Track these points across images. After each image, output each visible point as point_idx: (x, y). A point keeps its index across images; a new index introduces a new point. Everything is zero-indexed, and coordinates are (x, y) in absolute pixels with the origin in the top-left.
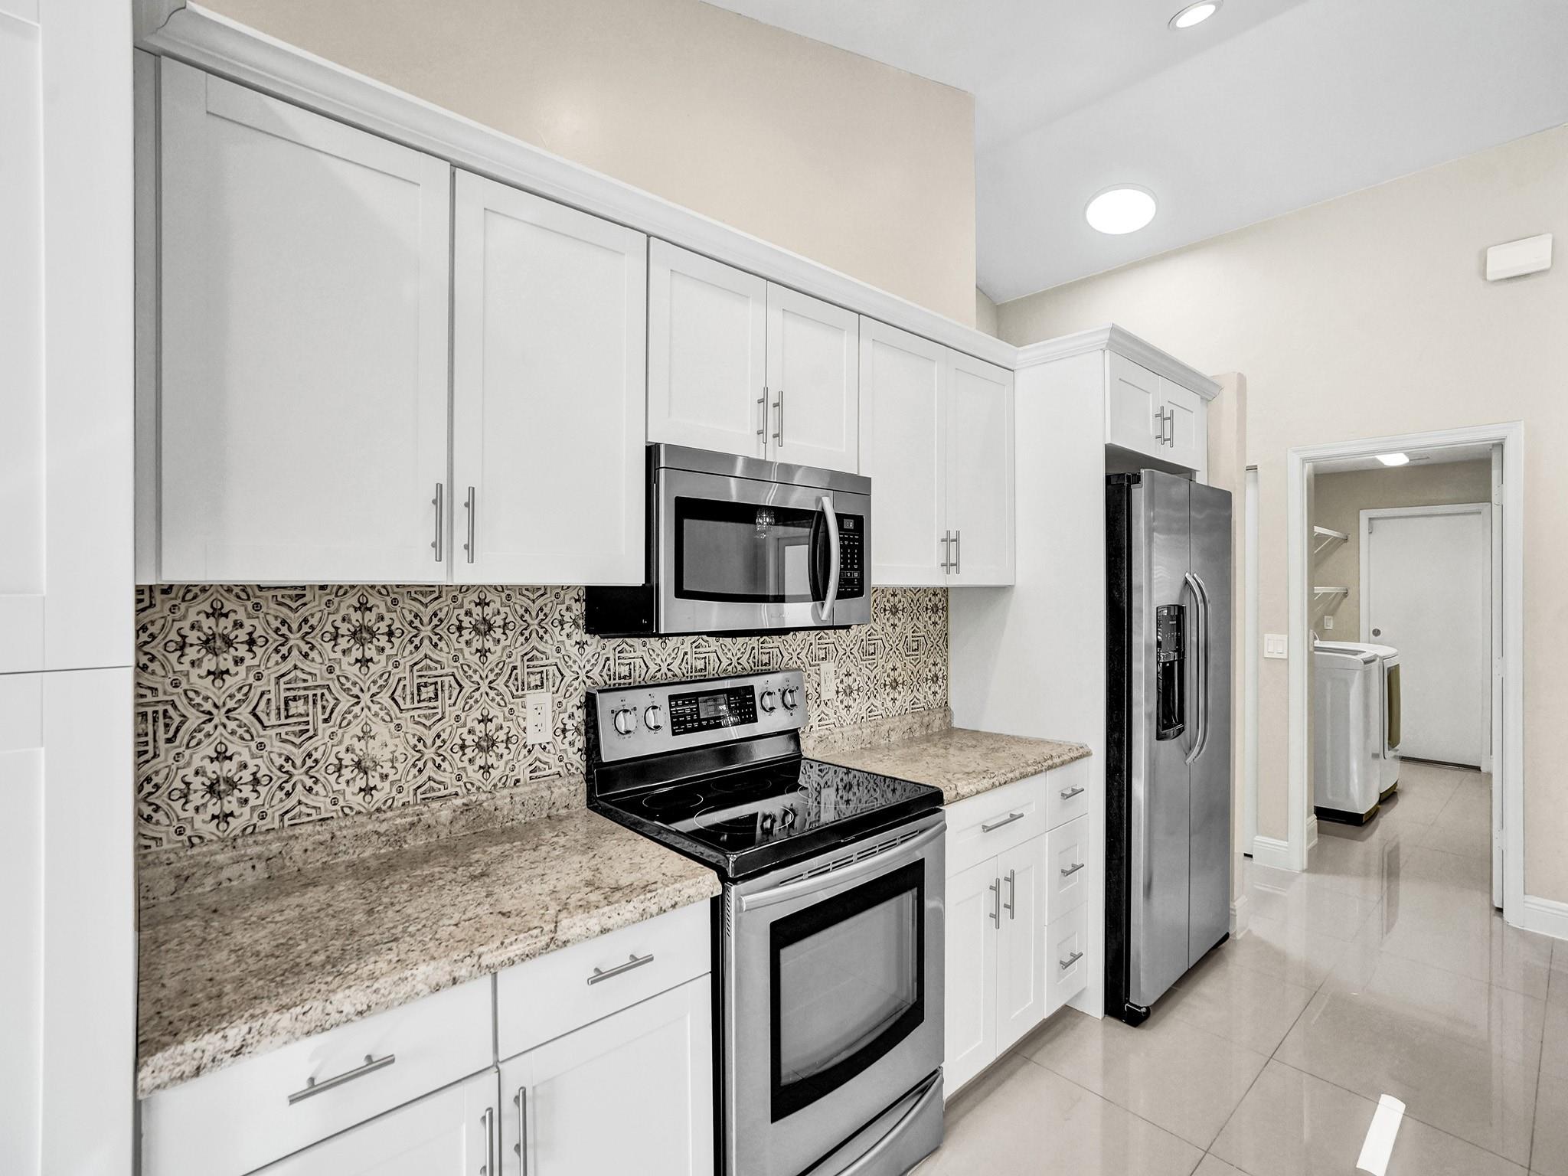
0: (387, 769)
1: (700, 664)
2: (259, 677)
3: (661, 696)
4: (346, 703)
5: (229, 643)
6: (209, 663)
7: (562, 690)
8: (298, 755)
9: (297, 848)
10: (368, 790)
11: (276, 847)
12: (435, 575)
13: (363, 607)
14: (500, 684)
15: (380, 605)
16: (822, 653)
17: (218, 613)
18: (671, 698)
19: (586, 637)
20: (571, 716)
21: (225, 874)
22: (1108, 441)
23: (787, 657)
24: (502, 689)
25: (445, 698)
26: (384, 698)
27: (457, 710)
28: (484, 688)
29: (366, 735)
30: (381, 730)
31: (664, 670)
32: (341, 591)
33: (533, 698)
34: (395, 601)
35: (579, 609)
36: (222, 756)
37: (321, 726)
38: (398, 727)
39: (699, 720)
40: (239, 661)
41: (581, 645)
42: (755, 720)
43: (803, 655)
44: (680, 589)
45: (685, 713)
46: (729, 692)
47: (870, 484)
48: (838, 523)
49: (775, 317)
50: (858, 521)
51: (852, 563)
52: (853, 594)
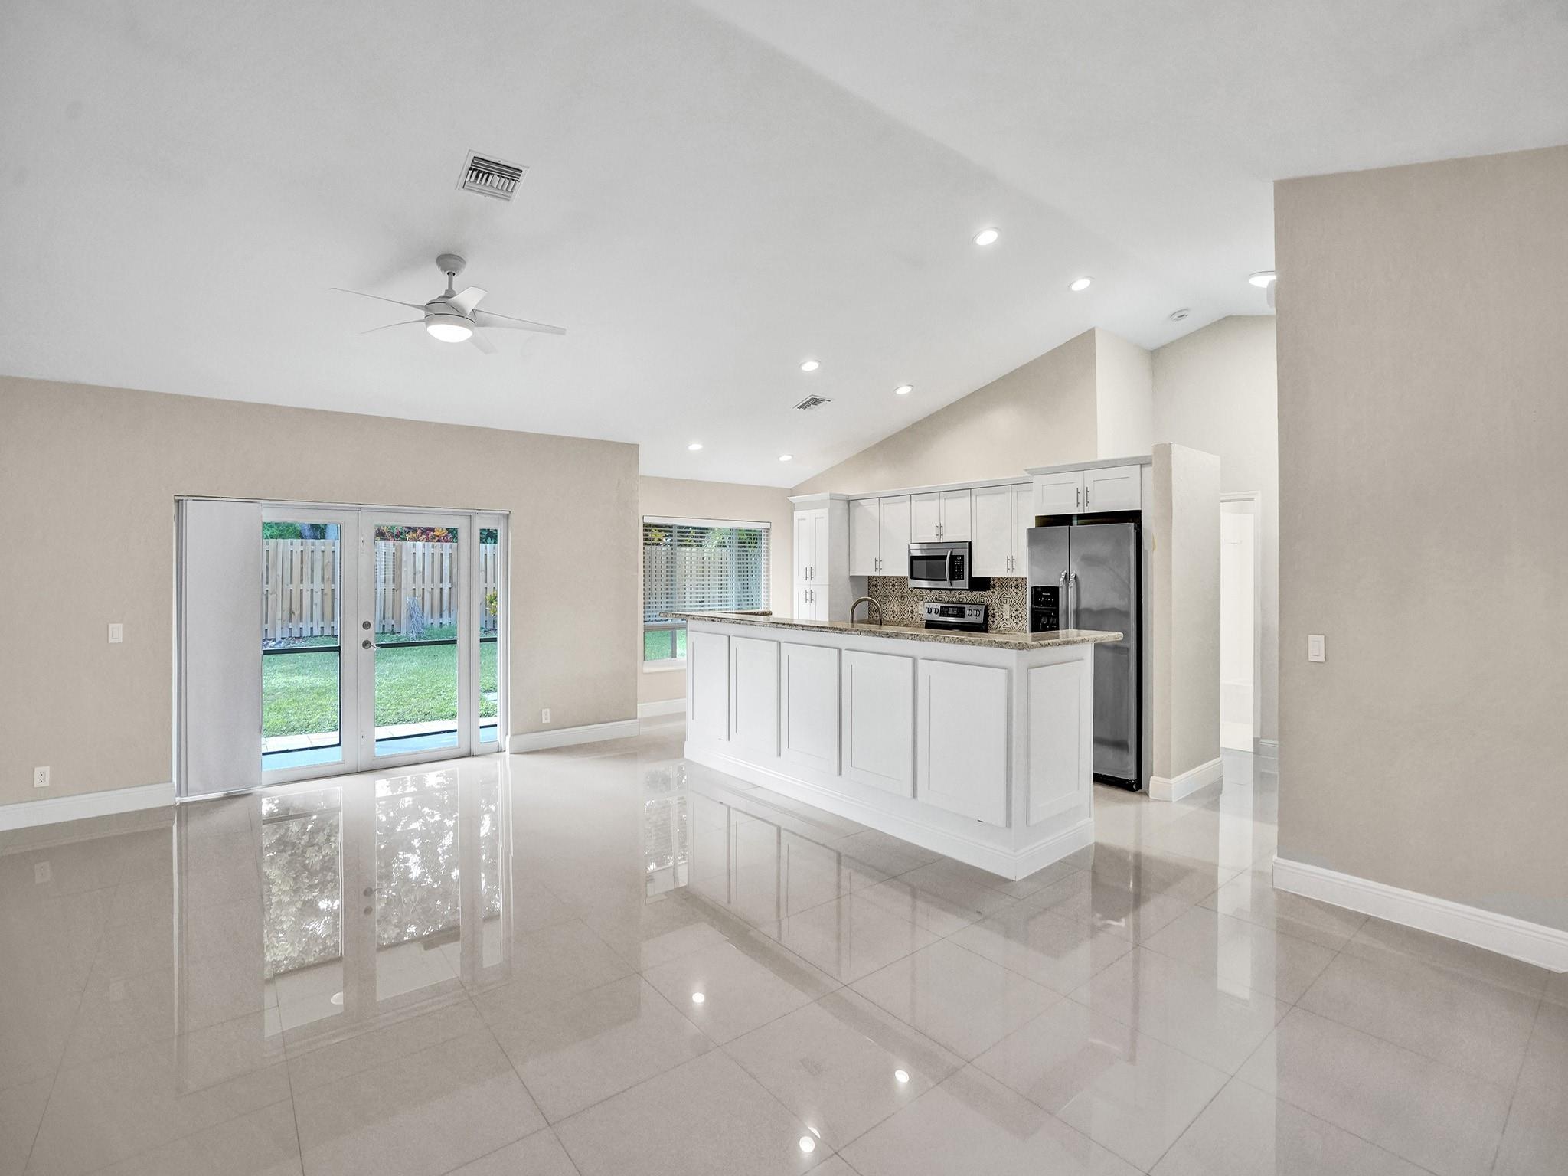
14: (916, 598)
15: (897, 580)
16: (1005, 601)
18: (941, 607)
22: (1036, 515)
30: (895, 605)
32: (891, 577)
33: (921, 603)
43: (997, 601)
44: (912, 578)
45: (944, 612)
46: (958, 608)
47: (970, 543)
48: (953, 558)
49: (942, 501)
50: (962, 556)
51: (960, 569)
52: (960, 579)
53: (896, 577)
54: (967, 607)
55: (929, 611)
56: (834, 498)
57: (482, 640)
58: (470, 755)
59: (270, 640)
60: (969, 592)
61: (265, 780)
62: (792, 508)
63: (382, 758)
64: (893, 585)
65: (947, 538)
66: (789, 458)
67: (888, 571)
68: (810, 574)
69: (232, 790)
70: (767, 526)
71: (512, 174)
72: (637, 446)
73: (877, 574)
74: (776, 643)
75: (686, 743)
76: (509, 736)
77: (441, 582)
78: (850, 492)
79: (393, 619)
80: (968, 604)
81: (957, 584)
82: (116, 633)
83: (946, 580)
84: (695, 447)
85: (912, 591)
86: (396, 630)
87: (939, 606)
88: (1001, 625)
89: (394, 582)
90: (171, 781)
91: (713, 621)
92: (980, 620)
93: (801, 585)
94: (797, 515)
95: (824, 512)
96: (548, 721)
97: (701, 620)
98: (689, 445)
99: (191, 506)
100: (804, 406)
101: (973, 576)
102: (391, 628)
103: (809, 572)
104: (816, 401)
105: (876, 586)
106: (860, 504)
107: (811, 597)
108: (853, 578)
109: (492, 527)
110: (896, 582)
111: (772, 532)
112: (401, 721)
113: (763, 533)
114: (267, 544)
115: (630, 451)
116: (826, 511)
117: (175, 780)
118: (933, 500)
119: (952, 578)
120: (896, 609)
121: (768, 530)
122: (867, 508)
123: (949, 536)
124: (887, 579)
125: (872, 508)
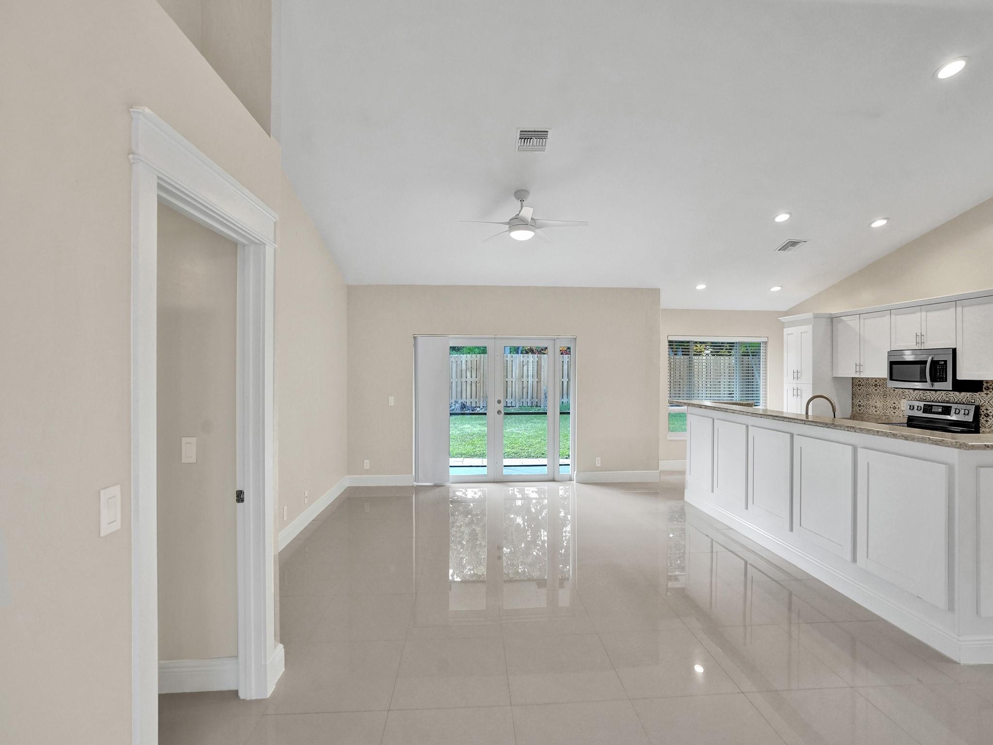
0: (879, 409)
4: (873, 396)
8: (868, 403)
9: (865, 417)
12: (860, 376)
14: (897, 397)
15: (878, 381)
17: (859, 381)
18: (924, 405)
25: (888, 398)
26: (879, 396)
27: (889, 401)
30: (878, 401)
32: (873, 378)
33: (903, 401)
34: (881, 380)
36: (860, 401)
37: (871, 399)
38: (881, 402)
39: (932, 412)
42: (950, 415)
44: (891, 379)
45: (927, 409)
46: (943, 406)
47: (954, 350)
48: (934, 363)
49: (924, 313)
50: (945, 362)
51: (943, 373)
52: (943, 381)
53: (878, 378)
54: (954, 406)
55: (912, 408)
56: (817, 317)
57: (561, 413)
58: (554, 480)
59: (478, 407)
60: (957, 393)
61: (451, 480)
62: (783, 326)
63: (506, 475)
64: (876, 385)
65: (930, 344)
66: (779, 288)
67: (868, 373)
68: (797, 375)
69: (438, 482)
70: (765, 340)
71: (542, 135)
72: (659, 289)
73: (857, 376)
74: (745, 426)
75: (686, 490)
76: (575, 472)
77: (563, 378)
78: (834, 310)
79: (537, 398)
80: (956, 403)
81: (938, 385)
82: (392, 401)
83: (926, 382)
84: (701, 287)
85: (894, 390)
86: (539, 405)
87: (922, 404)
89: (537, 378)
90: (412, 474)
91: (701, 407)
92: (970, 418)
93: (789, 384)
94: (786, 331)
95: (809, 328)
96: (600, 465)
97: (693, 406)
98: (697, 286)
99: (420, 340)
100: (784, 248)
101: (959, 377)
102: (536, 404)
103: (795, 374)
104: (794, 244)
105: (859, 385)
106: (842, 320)
107: (797, 392)
108: (837, 379)
109: (569, 346)
110: (876, 383)
111: (769, 344)
112: (529, 456)
113: (762, 345)
114: (476, 357)
115: (654, 293)
116: (811, 326)
117: (414, 474)
118: (914, 313)
119: (934, 379)
120: (878, 404)
121: (766, 343)
122: (849, 322)
123: (932, 343)
124: (870, 380)
125: (853, 322)
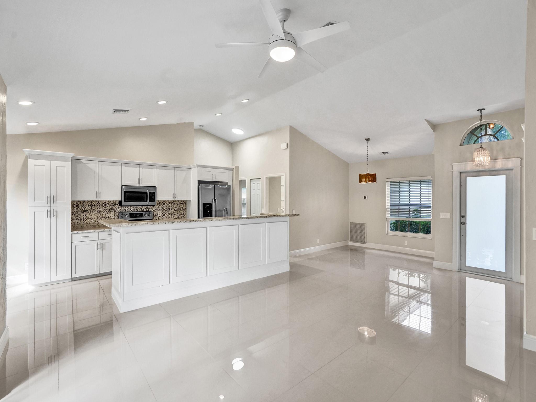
0: (94, 219)
1: (137, 210)
2: (81, 209)
3: (129, 213)
4: (90, 212)
5: (78, 206)
6: (76, 208)
7: (116, 212)
8: (85, 217)
10: (92, 221)
11: (82, 225)
12: (97, 200)
13: (91, 203)
17: (77, 203)
18: (130, 214)
19: (119, 206)
20: (117, 215)
21: (77, 227)
22: (198, 180)
23: (152, 210)
24: (108, 212)
25: (101, 213)
26: (94, 212)
28: (106, 211)
29: (92, 216)
30: (93, 215)
31: (131, 210)
33: (112, 213)
34: (95, 202)
35: (118, 203)
36: (77, 217)
37: (87, 214)
38: (95, 215)
39: (134, 217)
40: (79, 208)
41: (118, 207)
42: (143, 217)
44: (125, 201)
45: (132, 216)
47: (156, 187)
48: (150, 193)
49: (141, 169)
50: (154, 193)
51: (153, 198)
52: (153, 201)
68: (52, 199)
81: (152, 203)
83: (146, 202)
88: (157, 218)
92: (151, 218)
94: (32, 162)
95: (65, 164)
101: (157, 199)
103: (50, 199)
106: (82, 163)
107: (53, 214)
116: (68, 163)
118: (136, 167)
119: (150, 201)
120: (94, 217)
122: (89, 165)
123: (145, 183)
124: (86, 203)
125: (93, 166)
